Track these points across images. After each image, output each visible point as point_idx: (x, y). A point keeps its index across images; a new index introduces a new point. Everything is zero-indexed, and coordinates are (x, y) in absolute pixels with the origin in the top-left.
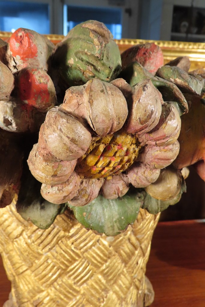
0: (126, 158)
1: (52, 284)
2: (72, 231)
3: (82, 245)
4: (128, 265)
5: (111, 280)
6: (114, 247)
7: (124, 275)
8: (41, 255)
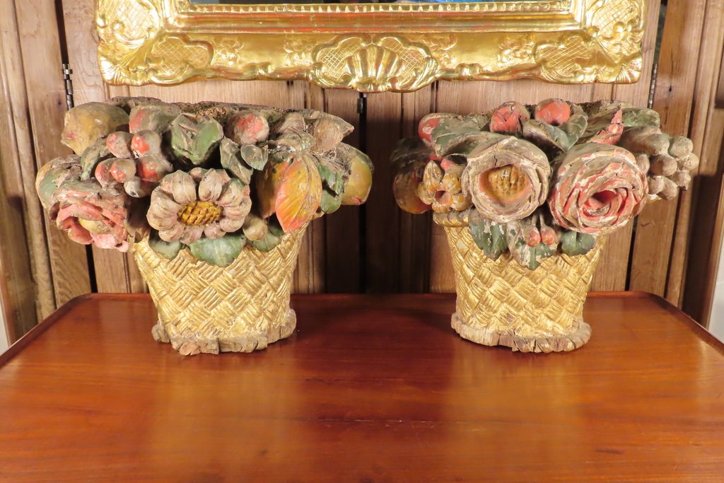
0: (208, 215)
1: (187, 306)
2: (199, 264)
3: (207, 275)
4: (256, 296)
5: (238, 307)
6: (238, 278)
7: (252, 305)
8: (176, 282)
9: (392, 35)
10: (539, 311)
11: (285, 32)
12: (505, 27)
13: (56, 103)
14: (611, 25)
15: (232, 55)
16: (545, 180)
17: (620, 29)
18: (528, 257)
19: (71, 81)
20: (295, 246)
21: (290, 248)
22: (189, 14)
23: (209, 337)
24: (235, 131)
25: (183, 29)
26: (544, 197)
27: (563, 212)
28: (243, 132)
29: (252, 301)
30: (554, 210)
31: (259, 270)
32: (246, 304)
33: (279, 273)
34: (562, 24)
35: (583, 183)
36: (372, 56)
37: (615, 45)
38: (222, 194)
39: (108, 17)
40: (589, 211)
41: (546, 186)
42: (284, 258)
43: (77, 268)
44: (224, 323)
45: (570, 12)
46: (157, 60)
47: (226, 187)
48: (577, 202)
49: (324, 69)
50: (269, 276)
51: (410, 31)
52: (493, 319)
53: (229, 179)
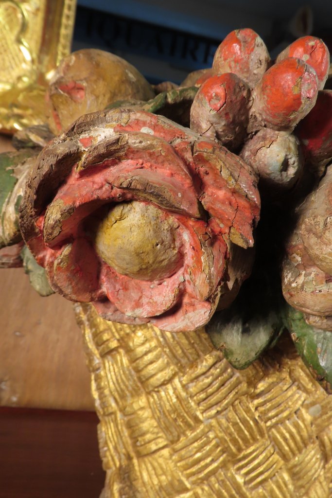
1: (207, 478)
2: (261, 386)
3: (272, 413)
5: (302, 486)
6: (317, 426)
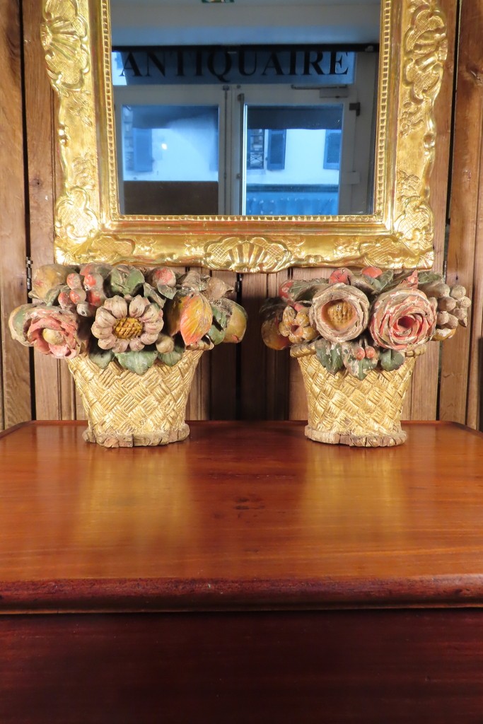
0: (134, 328)
3: (128, 385)
4: (162, 404)
7: (158, 410)
8: (104, 390)
9: (260, 236)
10: (368, 415)
11: (186, 234)
12: (338, 232)
13: (19, 284)
14: (411, 231)
15: (148, 248)
16: (366, 310)
17: (417, 233)
18: (357, 369)
19: (31, 269)
20: (191, 369)
21: (187, 370)
22: (119, 221)
23: (126, 434)
24: (153, 279)
25: (115, 231)
26: (366, 322)
27: (379, 332)
28: (159, 279)
29: (159, 407)
30: (373, 333)
31: (165, 383)
32: (155, 409)
33: (179, 387)
34: (378, 230)
35: (392, 310)
36: (246, 249)
37: (415, 243)
38: (145, 312)
39: (64, 221)
40: (397, 333)
41: (367, 314)
42: (183, 376)
43: (23, 407)
44: (138, 423)
45: (383, 222)
46: (96, 250)
47: (147, 308)
48: (388, 325)
49: (212, 257)
50: (172, 389)
51: (272, 234)
52: (334, 423)
53: (149, 303)
